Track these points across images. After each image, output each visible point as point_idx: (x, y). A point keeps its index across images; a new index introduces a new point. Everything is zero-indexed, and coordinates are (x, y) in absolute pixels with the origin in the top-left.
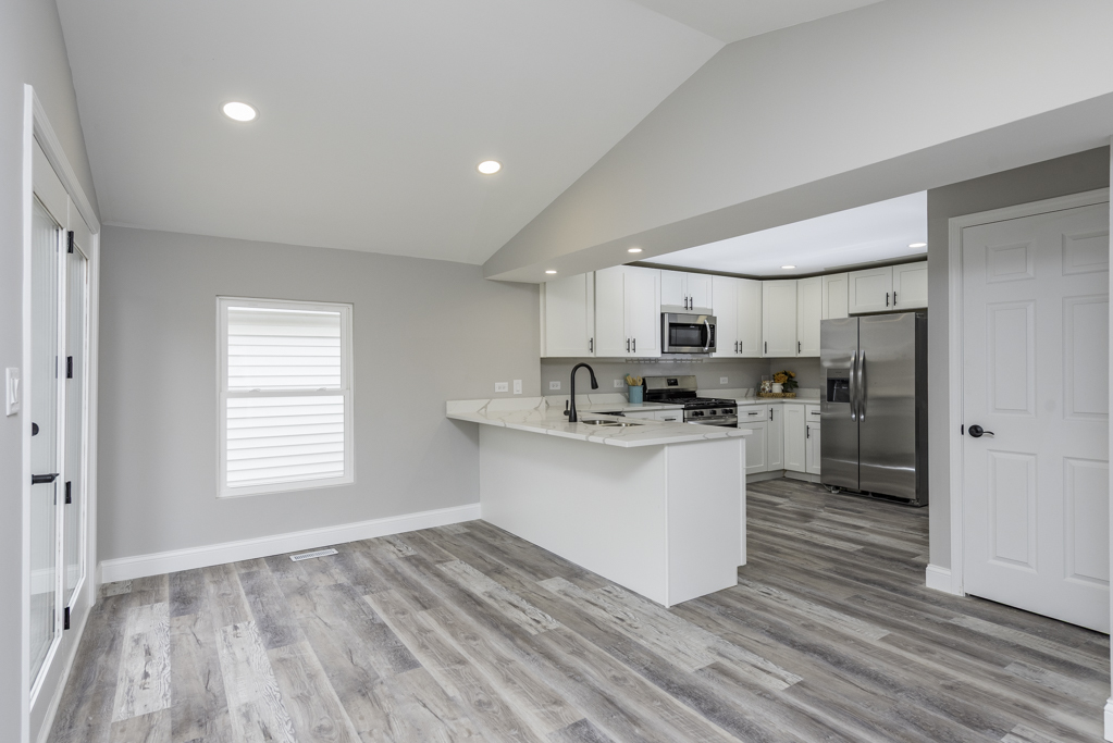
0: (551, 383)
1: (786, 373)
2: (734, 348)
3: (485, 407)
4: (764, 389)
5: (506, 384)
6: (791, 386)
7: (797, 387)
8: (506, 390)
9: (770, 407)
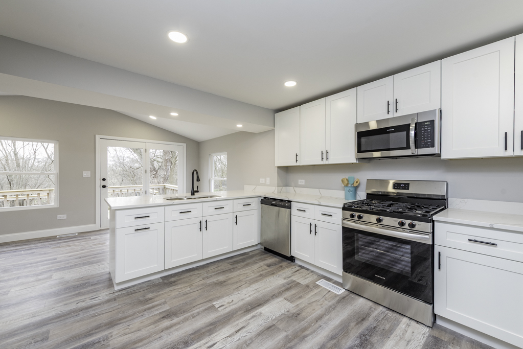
0: (299, 180)
3: (255, 189)
5: (264, 179)
8: (264, 182)
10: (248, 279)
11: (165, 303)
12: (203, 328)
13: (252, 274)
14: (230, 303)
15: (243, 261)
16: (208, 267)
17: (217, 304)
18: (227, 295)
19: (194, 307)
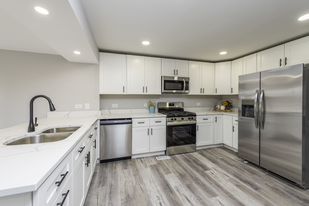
0: (113, 105)
1: (227, 102)
2: (200, 91)
3: (68, 115)
4: (217, 108)
5: (81, 105)
6: (229, 107)
7: (232, 107)
8: (81, 107)
9: (215, 116)
14: (159, 198)
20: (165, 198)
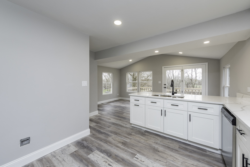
10: (172, 162)
11: (131, 139)
12: (120, 157)
13: (180, 163)
14: (142, 161)
15: (191, 152)
16: (167, 139)
17: (138, 155)
18: (147, 158)
19: (132, 148)
20: (138, 164)
